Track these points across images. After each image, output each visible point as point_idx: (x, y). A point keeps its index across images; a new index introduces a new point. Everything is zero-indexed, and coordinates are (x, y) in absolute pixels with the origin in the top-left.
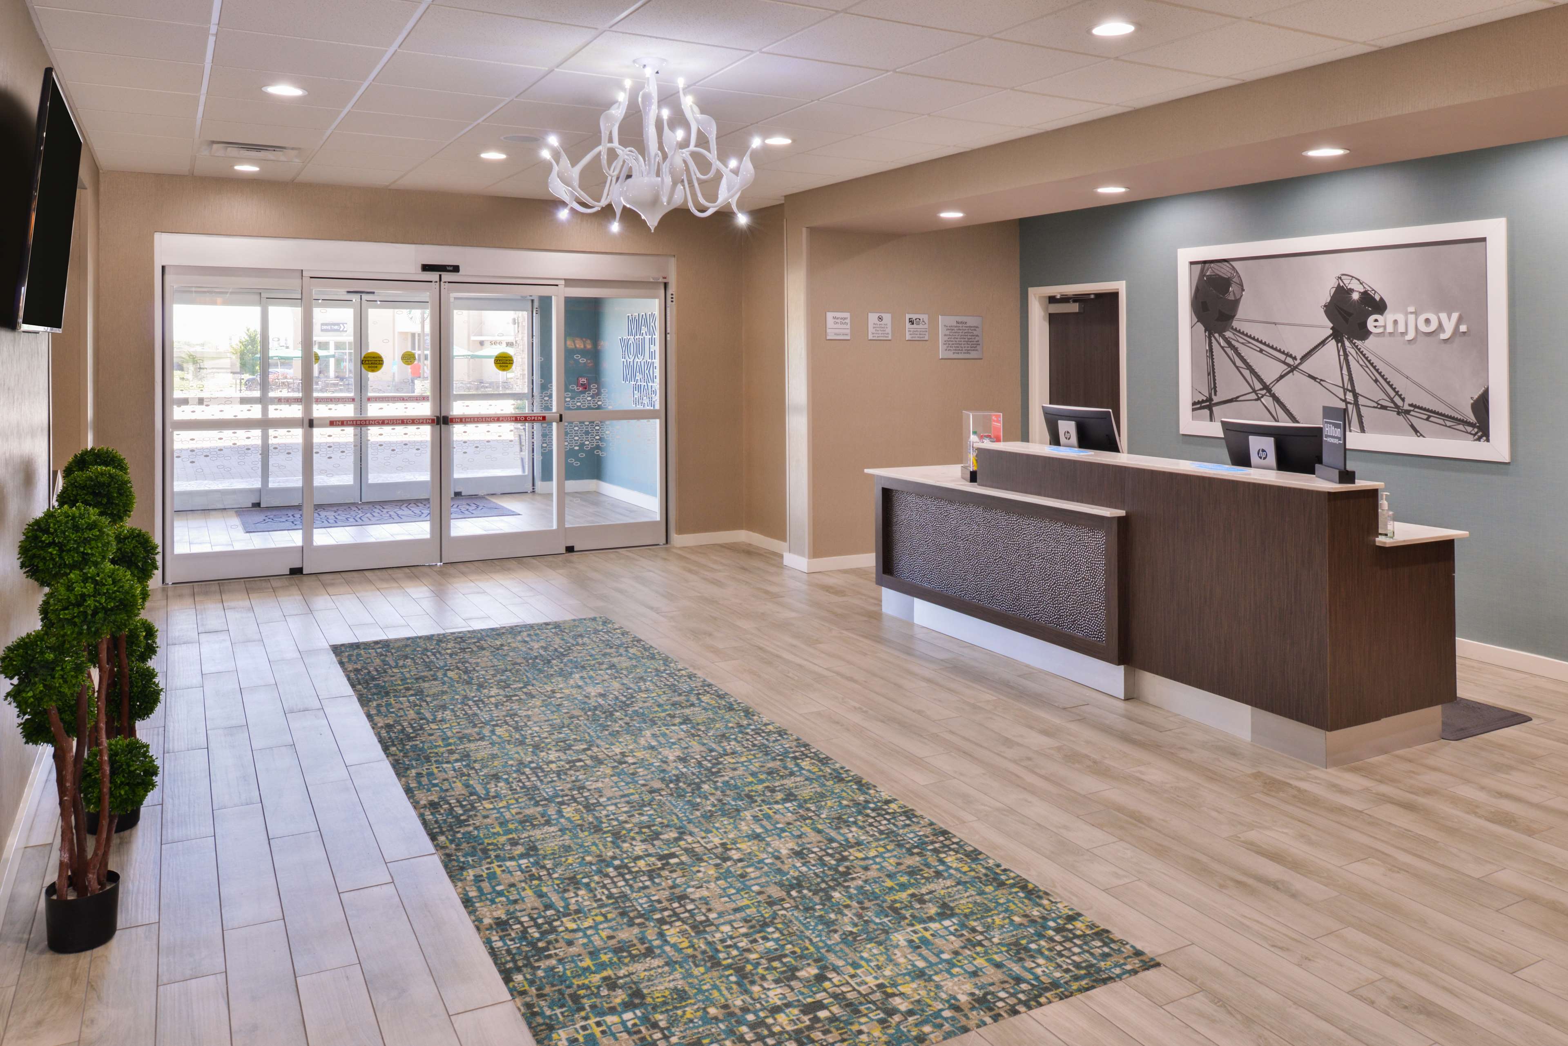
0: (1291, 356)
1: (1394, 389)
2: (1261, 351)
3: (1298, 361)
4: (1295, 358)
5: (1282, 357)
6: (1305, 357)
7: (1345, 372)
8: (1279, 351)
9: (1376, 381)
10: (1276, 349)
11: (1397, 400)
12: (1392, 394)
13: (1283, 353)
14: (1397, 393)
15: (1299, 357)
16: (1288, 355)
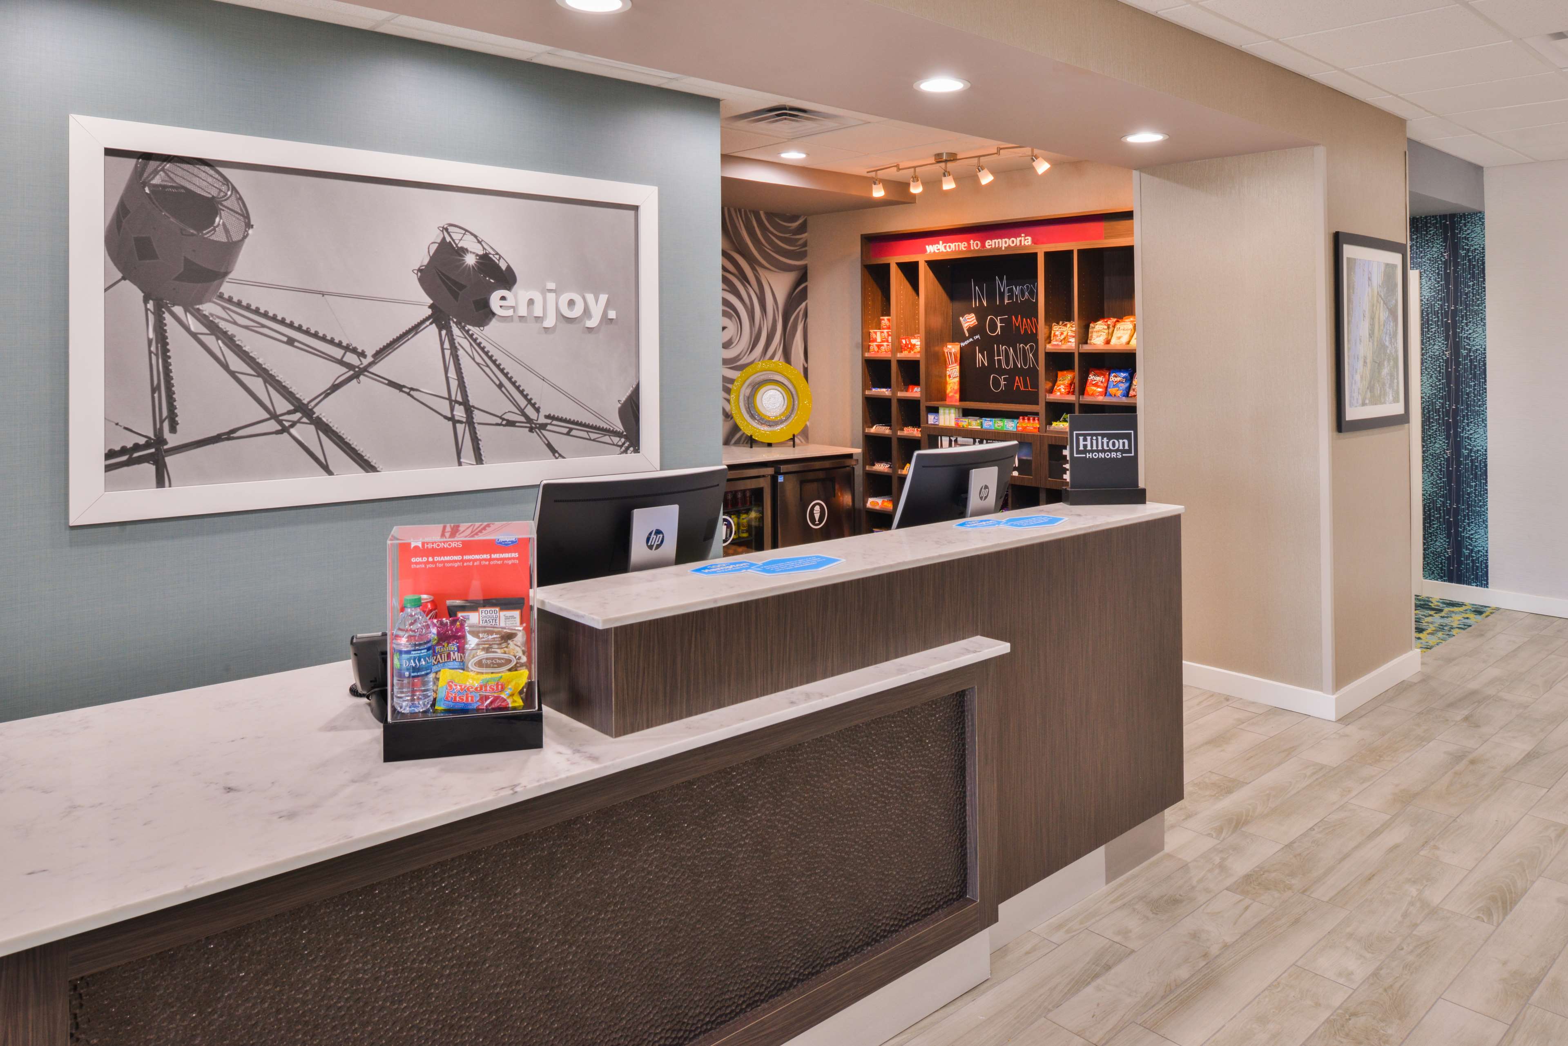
0: (354, 351)
1: (525, 396)
2: (291, 342)
3: (370, 359)
4: (362, 354)
5: (338, 353)
6: (380, 354)
7: (452, 374)
8: (331, 342)
9: (500, 386)
10: (323, 339)
11: (530, 411)
12: (523, 402)
13: (339, 345)
14: (529, 401)
15: (370, 353)
16: (348, 348)
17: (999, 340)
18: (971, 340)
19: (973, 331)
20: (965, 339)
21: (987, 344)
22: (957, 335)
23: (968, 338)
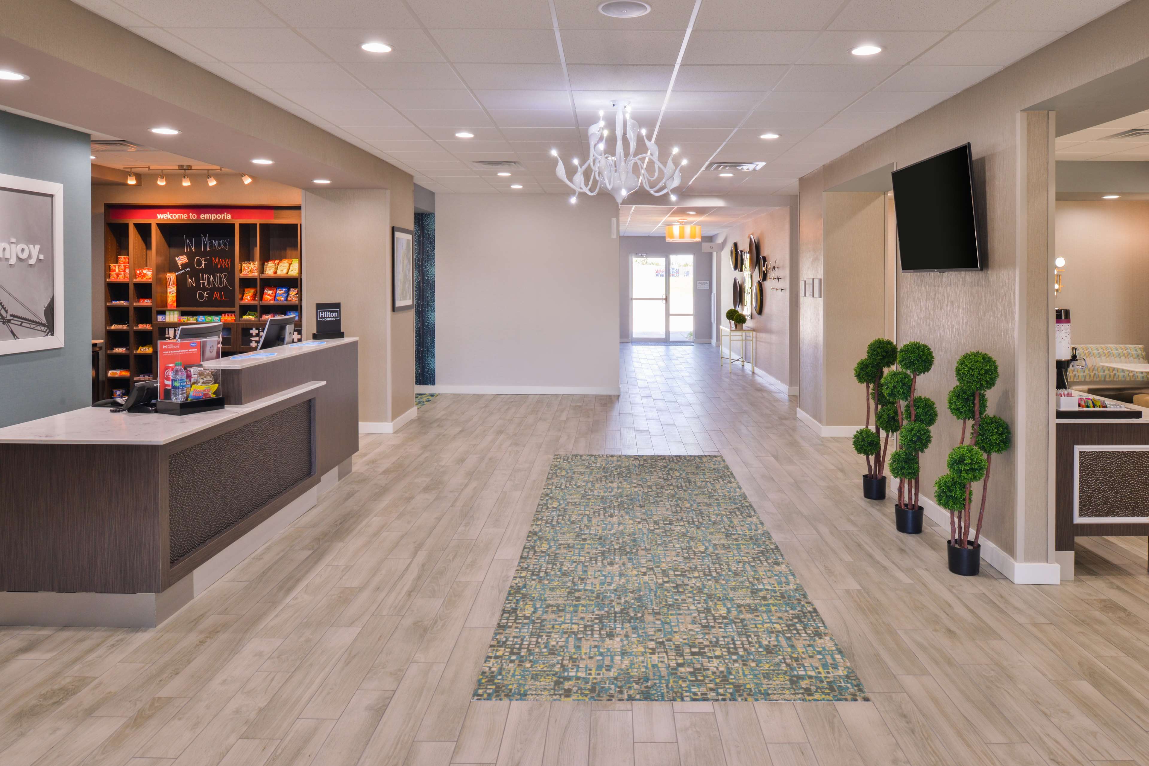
17: (203, 271)
18: (184, 271)
19: (184, 266)
20: (179, 270)
21: (195, 274)
22: (174, 268)
23: (181, 270)
